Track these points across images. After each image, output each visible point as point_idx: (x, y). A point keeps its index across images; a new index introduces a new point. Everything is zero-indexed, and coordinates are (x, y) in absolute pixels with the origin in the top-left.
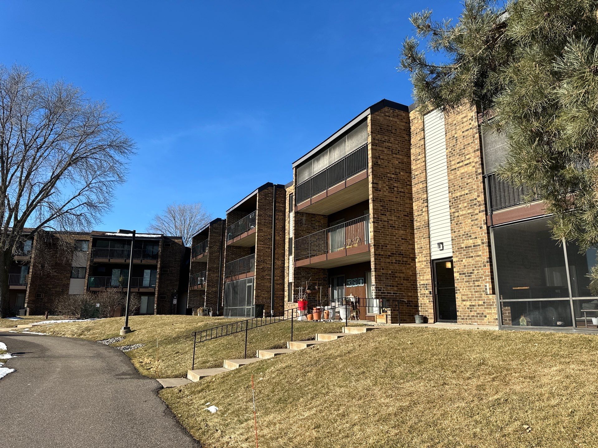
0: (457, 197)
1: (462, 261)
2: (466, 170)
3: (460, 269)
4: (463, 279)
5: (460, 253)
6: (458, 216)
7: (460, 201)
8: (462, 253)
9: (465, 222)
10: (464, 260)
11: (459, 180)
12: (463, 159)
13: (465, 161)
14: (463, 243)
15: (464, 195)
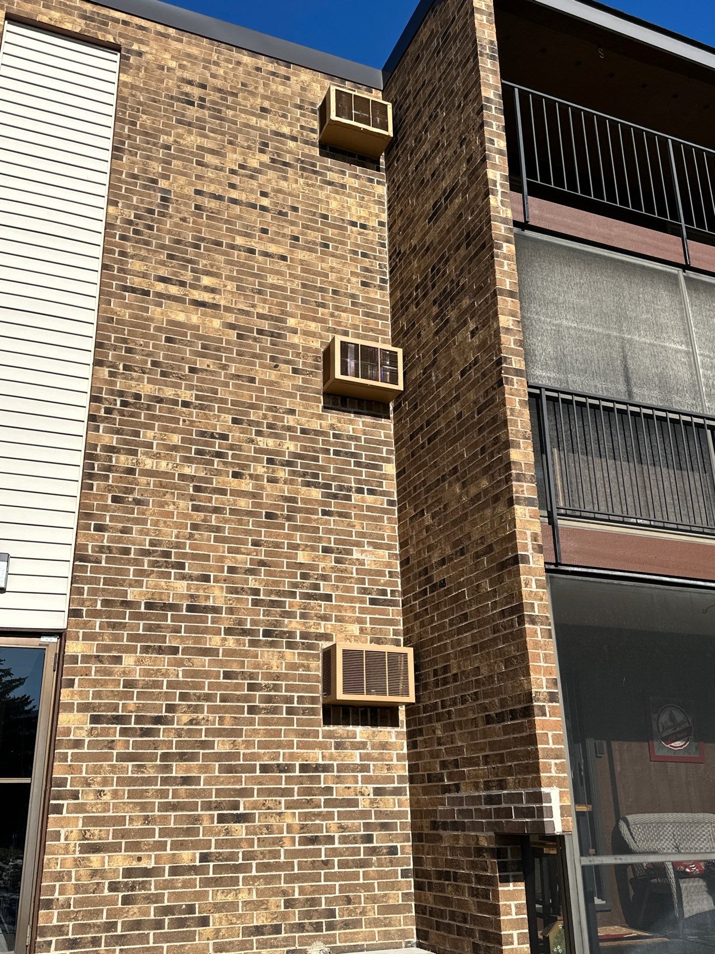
0: (137, 397)
1: (118, 660)
2: (195, 319)
3: (97, 695)
4: (111, 744)
5: (114, 626)
6: (131, 471)
7: (153, 417)
8: (123, 626)
9: (162, 505)
10: (128, 660)
11: (153, 337)
12: (188, 276)
13: (193, 287)
14: (139, 584)
15: (175, 402)
